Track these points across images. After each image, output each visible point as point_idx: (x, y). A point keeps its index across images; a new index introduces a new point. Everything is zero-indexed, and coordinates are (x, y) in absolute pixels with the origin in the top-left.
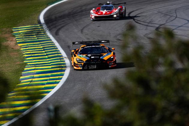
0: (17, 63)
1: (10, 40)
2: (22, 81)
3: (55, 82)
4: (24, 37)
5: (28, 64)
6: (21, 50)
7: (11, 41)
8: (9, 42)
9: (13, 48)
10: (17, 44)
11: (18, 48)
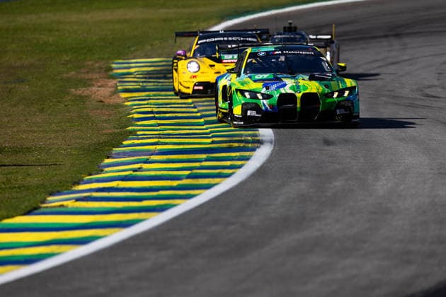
0: (104, 132)
1: (99, 84)
2: (106, 169)
3: (219, 173)
4: (144, 80)
5: (139, 133)
6: (127, 106)
7: (99, 87)
8: (94, 89)
9: (101, 101)
10: (116, 92)
11: (119, 101)
